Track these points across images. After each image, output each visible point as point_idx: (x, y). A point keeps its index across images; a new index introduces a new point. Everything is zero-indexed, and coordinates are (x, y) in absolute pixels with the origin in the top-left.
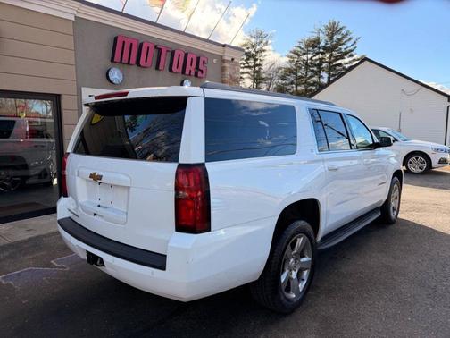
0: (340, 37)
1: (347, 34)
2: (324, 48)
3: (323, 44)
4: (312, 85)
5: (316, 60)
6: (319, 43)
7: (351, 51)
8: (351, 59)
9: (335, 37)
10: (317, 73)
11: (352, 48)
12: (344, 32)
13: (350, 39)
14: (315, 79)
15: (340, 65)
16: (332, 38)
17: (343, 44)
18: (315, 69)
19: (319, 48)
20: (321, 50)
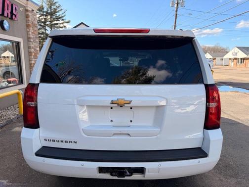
0: (55, 7)
1: (59, 7)
2: (47, 12)
3: (45, 10)
4: (41, 34)
5: (42, 19)
6: (43, 9)
7: (63, 17)
8: (63, 21)
9: (53, 7)
10: (44, 27)
11: (63, 15)
12: (57, 5)
13: (61, 10)
14: (43, 30)
15: (57, 24)
16: (51, 7)
17: (58, 12)
18: (42, 24)
19: (44, 12)
20: (45, 13)
